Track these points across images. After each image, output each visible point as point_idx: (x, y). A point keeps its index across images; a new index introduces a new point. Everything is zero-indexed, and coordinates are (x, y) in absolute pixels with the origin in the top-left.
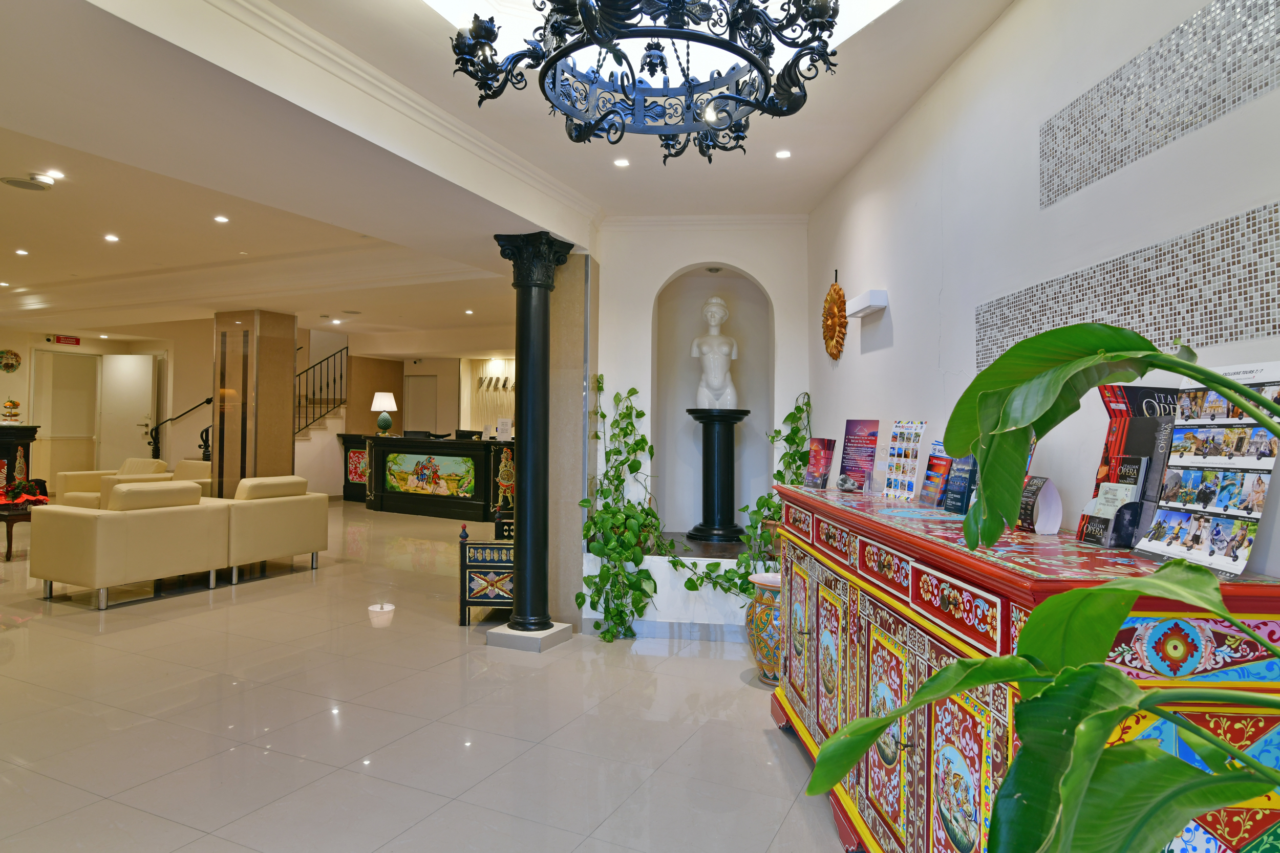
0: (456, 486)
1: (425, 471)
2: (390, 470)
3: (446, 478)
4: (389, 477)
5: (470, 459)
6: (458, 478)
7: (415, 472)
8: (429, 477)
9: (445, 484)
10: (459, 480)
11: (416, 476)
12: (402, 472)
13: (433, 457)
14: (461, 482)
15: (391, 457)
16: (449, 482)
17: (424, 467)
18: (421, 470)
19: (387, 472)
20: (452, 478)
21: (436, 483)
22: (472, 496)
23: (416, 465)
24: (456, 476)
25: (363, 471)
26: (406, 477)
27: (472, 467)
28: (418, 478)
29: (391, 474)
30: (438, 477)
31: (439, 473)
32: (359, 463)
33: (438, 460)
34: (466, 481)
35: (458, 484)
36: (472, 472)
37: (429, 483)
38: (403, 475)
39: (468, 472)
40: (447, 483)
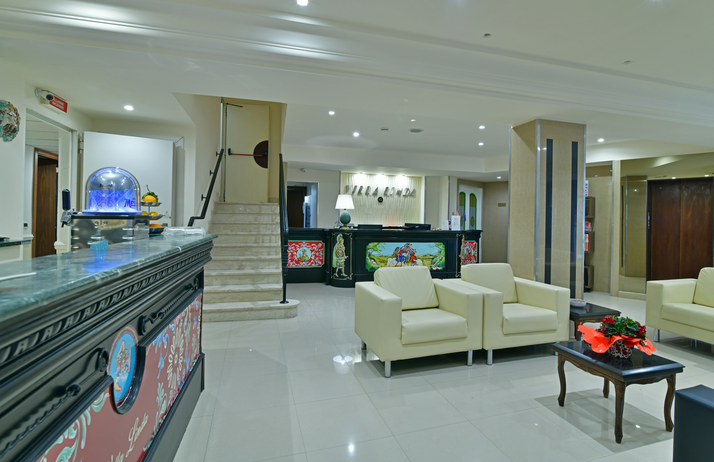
0: (430, 263)
1: (404, 254)
2: (370, 255)
3: (421, 258)
4: (369, 261)
5: (442, 243)
6: (431, 257)
7: (395, 255)
8: (406, 258)
9: (421, 262)
10: (433, 259)
11: (395, 259)
12: (382, 256)
13: (411, 243)
14: (434, 260)
15: (371, 245)
16: (424, 260)
17: (404, 251)
18: (400, 253)
19: (368, 257)
20: (427, 257)
21: (413, 262)
22: (443, 269)
23: (395, 250)
24: (430, 255)
25: (300, 258)
26: (385, 259)
27: (444, 249)
28: (397, 260)
29: (371, 259)
30: (415, 258)
31: (416, 255)
32: (296, 252)
33: (414, 245)
34: (438, 259)
35: (431, 262)
36: (443, 252)
37: (407, 262)
38: (382, 258)
39: (440, 252)
40: (423, 261)
